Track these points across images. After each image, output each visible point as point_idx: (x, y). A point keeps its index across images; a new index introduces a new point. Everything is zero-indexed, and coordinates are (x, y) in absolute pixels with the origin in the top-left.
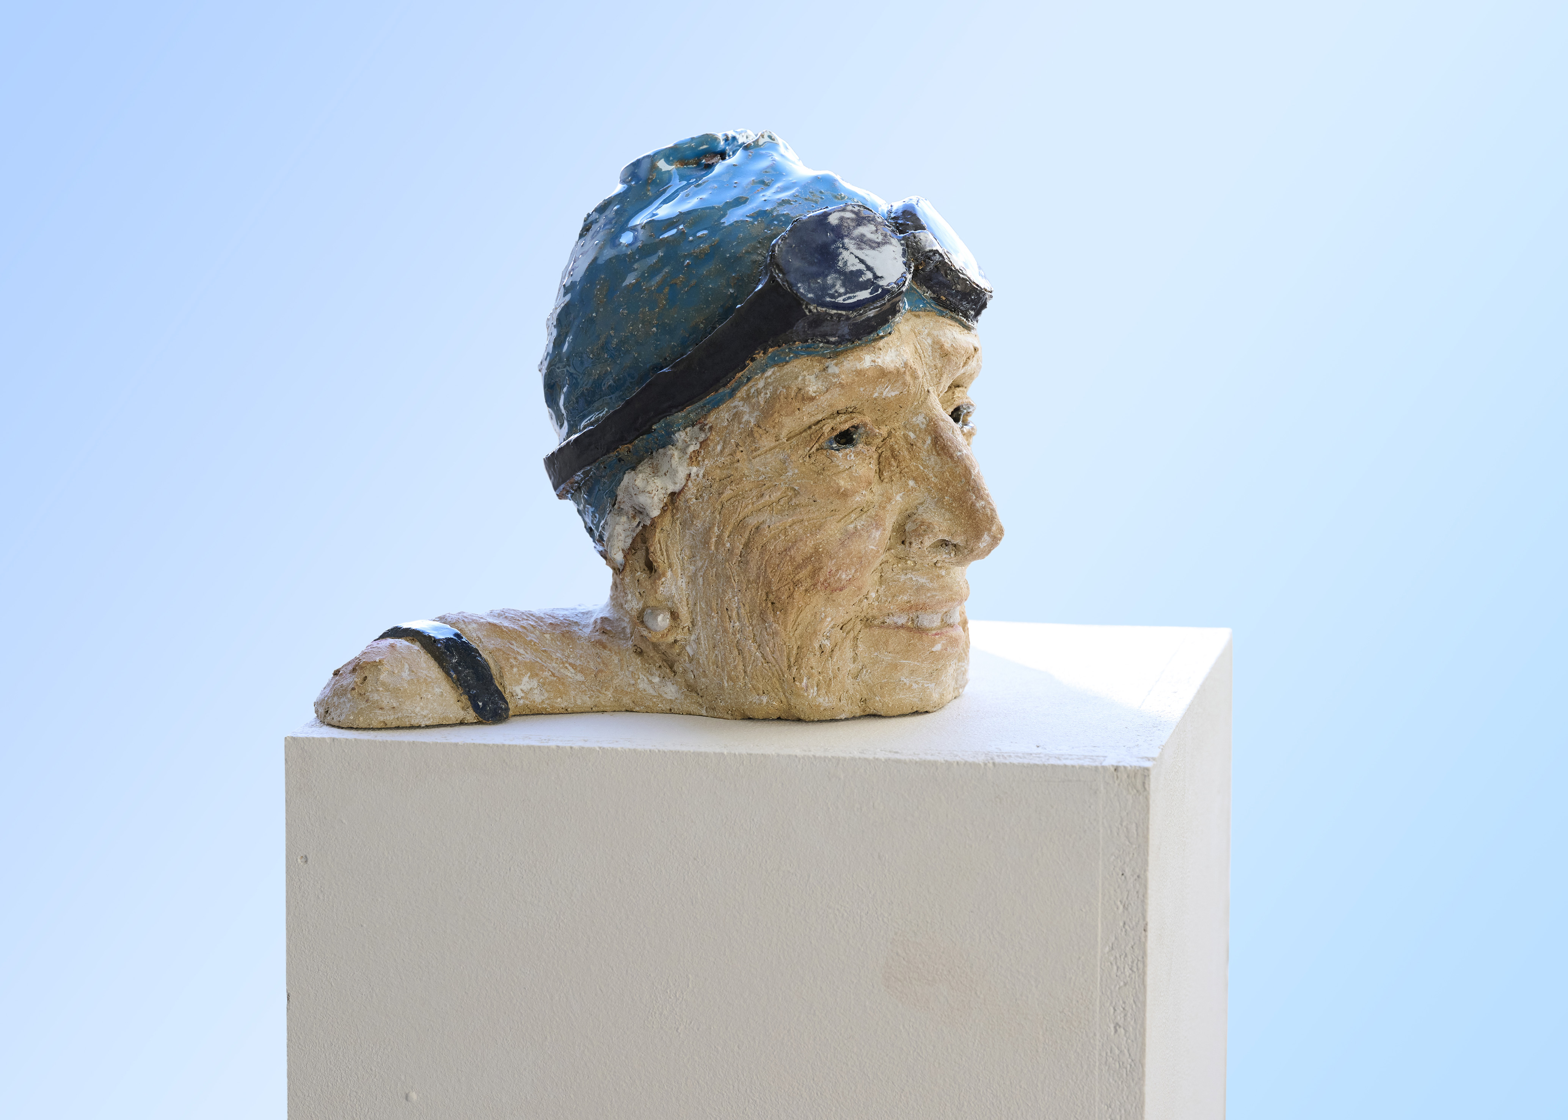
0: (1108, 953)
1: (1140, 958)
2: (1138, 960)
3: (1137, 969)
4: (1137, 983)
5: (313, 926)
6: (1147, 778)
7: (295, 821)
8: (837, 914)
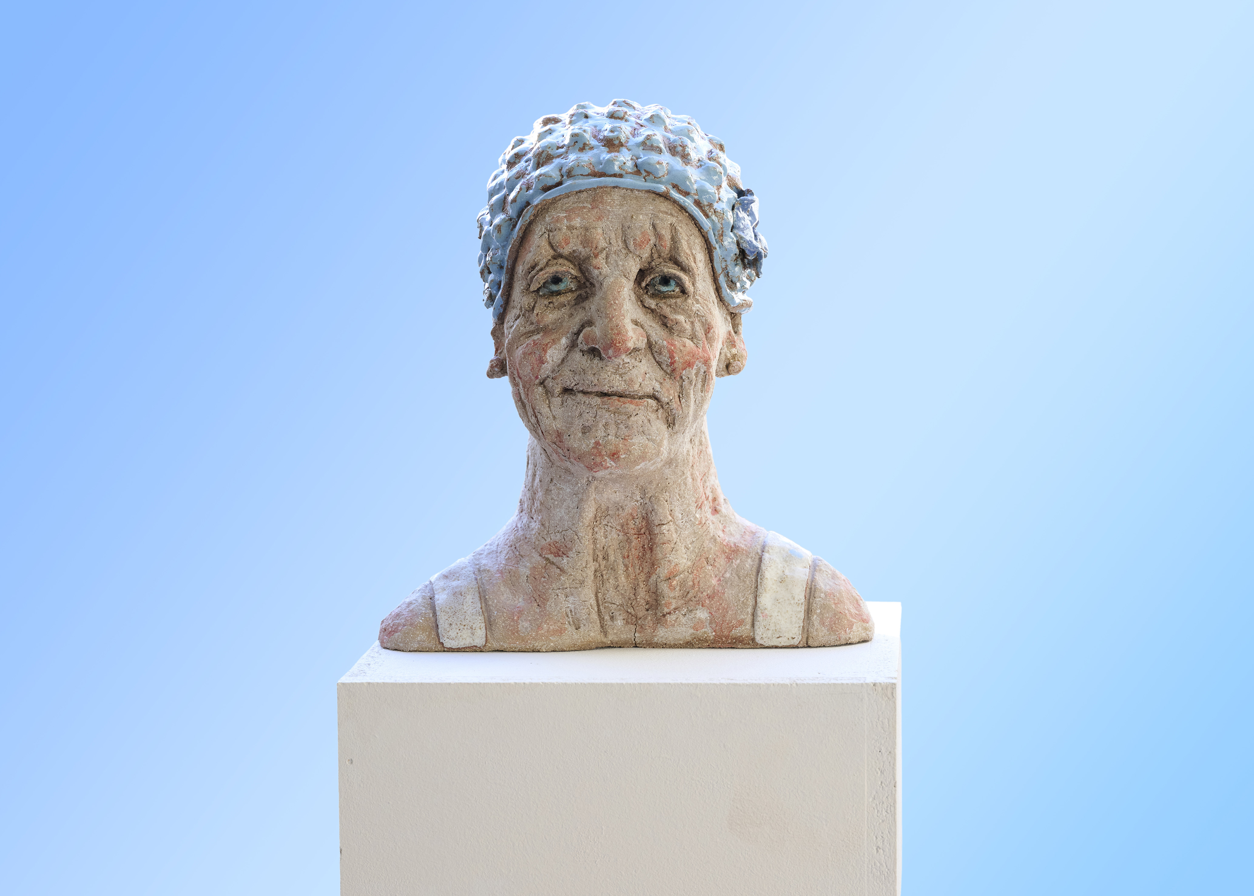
0: (872, 802)
1: (892, 804)
2: (891, 806)
3: (890, 811)
4: (890, 820)
5: (357, 805)
6: (894, 690)
7: (344, 737)
8: (698, 784)
